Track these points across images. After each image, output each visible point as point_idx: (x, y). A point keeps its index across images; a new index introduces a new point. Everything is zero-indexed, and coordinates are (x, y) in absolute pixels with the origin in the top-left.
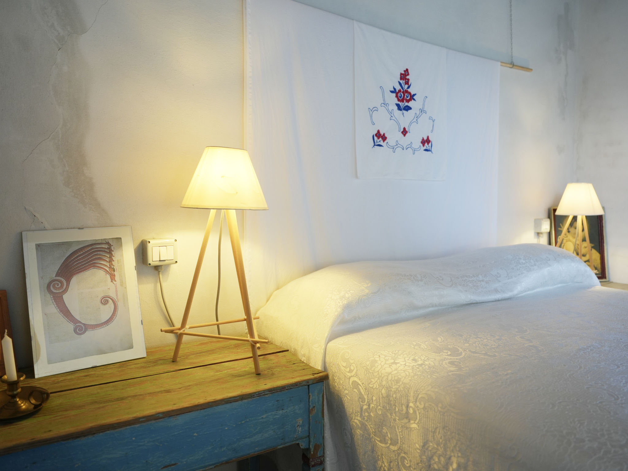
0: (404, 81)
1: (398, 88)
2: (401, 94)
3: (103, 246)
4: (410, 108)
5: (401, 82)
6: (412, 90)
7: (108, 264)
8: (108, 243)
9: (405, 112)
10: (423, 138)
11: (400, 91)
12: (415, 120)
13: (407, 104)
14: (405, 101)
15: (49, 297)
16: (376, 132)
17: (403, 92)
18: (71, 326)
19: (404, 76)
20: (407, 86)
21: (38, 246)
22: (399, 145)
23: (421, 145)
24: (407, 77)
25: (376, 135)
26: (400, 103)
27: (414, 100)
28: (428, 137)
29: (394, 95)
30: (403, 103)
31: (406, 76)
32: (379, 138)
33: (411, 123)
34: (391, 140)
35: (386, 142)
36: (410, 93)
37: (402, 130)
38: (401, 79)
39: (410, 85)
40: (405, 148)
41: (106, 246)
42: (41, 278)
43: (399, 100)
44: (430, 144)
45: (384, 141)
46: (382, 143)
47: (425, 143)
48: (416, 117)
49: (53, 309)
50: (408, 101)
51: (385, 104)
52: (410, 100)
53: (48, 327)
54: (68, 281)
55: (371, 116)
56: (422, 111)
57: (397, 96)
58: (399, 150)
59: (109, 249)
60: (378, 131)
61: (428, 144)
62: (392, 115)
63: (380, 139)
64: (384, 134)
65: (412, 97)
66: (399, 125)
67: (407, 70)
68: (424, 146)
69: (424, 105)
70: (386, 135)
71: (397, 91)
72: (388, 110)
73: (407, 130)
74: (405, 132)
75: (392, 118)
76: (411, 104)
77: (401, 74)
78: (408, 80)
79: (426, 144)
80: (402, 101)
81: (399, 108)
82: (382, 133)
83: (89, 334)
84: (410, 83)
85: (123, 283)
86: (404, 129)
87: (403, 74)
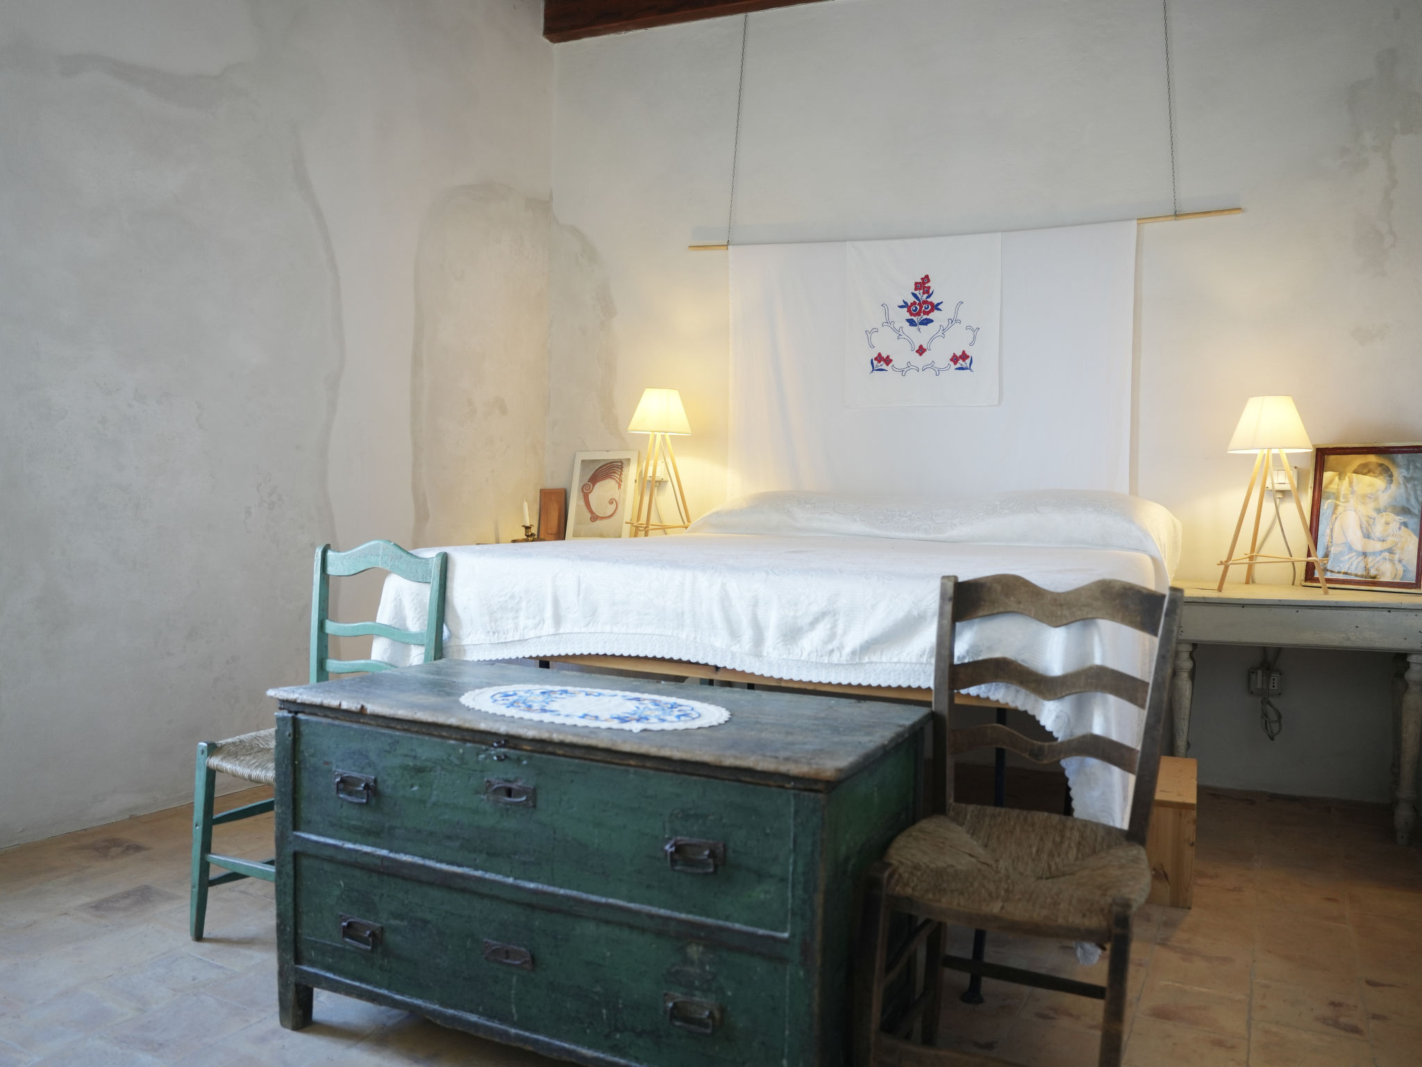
0: (921, 291)
1: (911, 299)
2: (916, 307)
3: (618, 464)
4: (931, 321)
5: (917, 292)
6: (934, 299)
7: (618, 477)
8: (622, 462)
9: (922, 327)
10: (954, 354)
11: (914, 303)
12: (940, 333)
13: (925, 317)
14: (922, 314)
15: (582, 494)
16: (876, 355)
17: (919, 304)
18: (589, 515)
19: (923, 285)
20: (926, 295)
21: (583, 461)
22: (911, 367)
23: (952, 363)
24: (927, 285)
25: (876, 359)
26: (915, 318)
27: (939, 310)
28: (964, 352)
29: (906, 309)
30: (919, 317)
31: (924, 283)
32: (879, 362)
33: (932, 339)
34: (898, 362)
35: (891, 365)
36: (931, 303)
37: (917, 348)
38: (916, 289)
39: (932, 293)
40: (921, 370)
41: (620, 464)
42: (580, 482)
43: (911, 314)
44: (968, 361)
45: (887, 364)
46: (884, 366)
47: (958, 360)
48: (941, 330)
49: (582, 503)
50: (928, 313)
51: (888, 322)
52: (932, 310)
53: (578, 514)
54: (594, 485)
55: (869, 340)
56: (952, 321)
57: (909, 311)
58: (912, 373)
59: (622, 466)
60: (879, 354)
61: (964, 360)
62: (901, 333)
63: (882, 363)
64: (888, 357)
65: (935, 307)
66: (911, 343)
67: (927, 277)
68: (955, 363)
69: (956, 313)
70: (891, 358)
71: (909, 304)
72: (894, 329)
73: (925, 347)
74: (921, 351)
75: (900, 337)
76: (930, 316)
77: (916, 283)
78: (929, 287)
79: (961, 361)
80: (918, 314)
81: (911, 323)
82: (885, 356)
83: (598, 522)
84: (931, 292)
85: (625, 492)
86: (921, 347)
87: (919, 283)
